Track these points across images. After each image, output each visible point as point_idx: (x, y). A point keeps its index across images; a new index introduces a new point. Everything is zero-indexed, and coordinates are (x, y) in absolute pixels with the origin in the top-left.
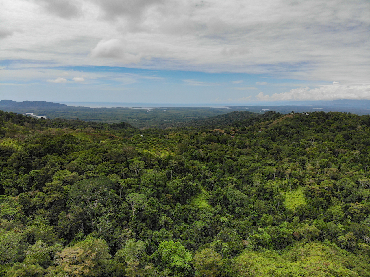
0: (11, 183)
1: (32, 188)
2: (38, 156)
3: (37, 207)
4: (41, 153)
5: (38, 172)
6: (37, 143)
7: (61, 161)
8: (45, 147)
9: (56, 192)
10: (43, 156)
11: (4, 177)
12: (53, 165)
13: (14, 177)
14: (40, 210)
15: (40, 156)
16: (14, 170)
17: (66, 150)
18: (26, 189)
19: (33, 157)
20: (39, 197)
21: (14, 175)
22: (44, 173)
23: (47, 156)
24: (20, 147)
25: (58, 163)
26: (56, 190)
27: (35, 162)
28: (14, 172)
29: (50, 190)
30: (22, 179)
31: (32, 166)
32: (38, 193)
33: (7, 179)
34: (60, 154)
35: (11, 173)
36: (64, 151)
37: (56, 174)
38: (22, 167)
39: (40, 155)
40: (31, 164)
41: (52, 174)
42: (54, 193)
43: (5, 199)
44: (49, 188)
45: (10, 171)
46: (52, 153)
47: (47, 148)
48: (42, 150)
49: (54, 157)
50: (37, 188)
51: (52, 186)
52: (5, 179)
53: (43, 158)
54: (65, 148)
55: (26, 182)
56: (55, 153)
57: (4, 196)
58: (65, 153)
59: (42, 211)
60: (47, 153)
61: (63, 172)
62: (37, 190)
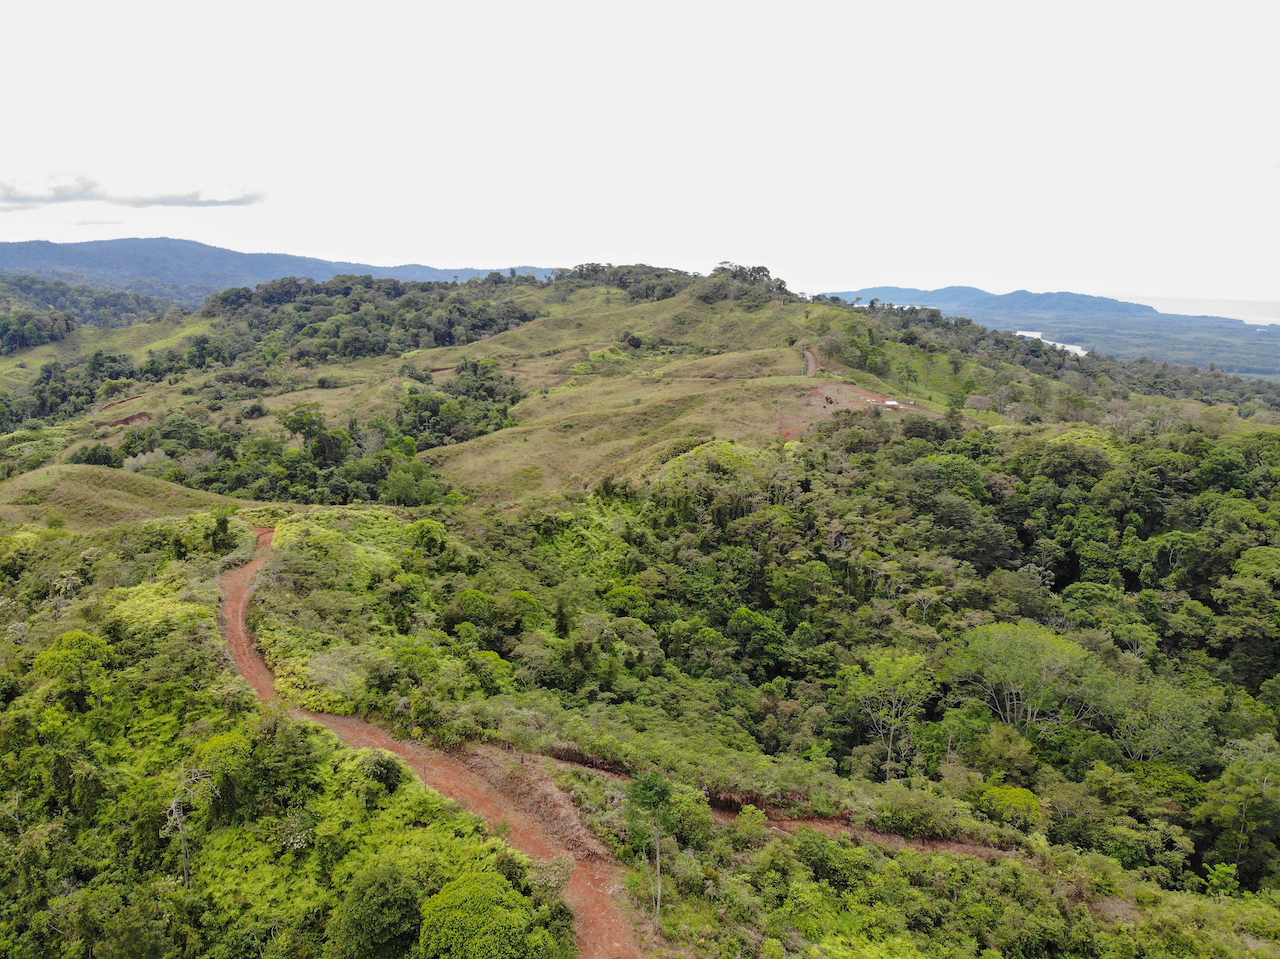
0: (1106, 555)
1: (1169, 581)
2: (1180, 490)
3: (1185, 640)
4: (1191, 482)
5: (1192, 540)
6: (1173, 447)
7: (1259, 520)
8: (1205, 464)
9: (1254, 613)
10: (1197, 492)
11: (1083, 534)
12: (1233, 527)
13: (1112, 540)
14: (1195, 652)
15: (1186, 490)
16: (1109, 520)
17: (1266, 485)
18: (1148, 581)
19: (1166, 489)
20: (1190, 613)
21: (1113, 533)
22: (1208, 546)
23: (1211, 494)
24: (1118, 452)
25: (1248, 524)
26: (1255, 606)
27: (1174, 506)
28: (1110, 523)
29: (1236, 602)
30: (1136, 551)
31: (1161, 515)
32: (1190, 603)
33: (1091, 541)
34: (1249, 496)
35: (1101, 526)
36: (1261, 488)
37: (1246, 555)
38: (1135, 516)
39: (1187, 488)
40: (1159, 510)
41: (1234, 552)
42: (1247, 614)
43: (1108, 595)
44: (1235, 595)
45: (1100, 519)
46: (1225, 489)
47: (1212, 471)
48: (1193, 473)
49: (1234, 502)
50: (1181, 585)
51: (1239, 590)
52: (1087, 539)
53: (1196, 499)
54: (1265, 478)
55: (1146, 561)
56: (1236, 488)
57: (1106, 587)
58: (1265, 494)
59: (1202, 655)
60: (1208, 484)
61: (1271, 556)
62: (1183, 593)
